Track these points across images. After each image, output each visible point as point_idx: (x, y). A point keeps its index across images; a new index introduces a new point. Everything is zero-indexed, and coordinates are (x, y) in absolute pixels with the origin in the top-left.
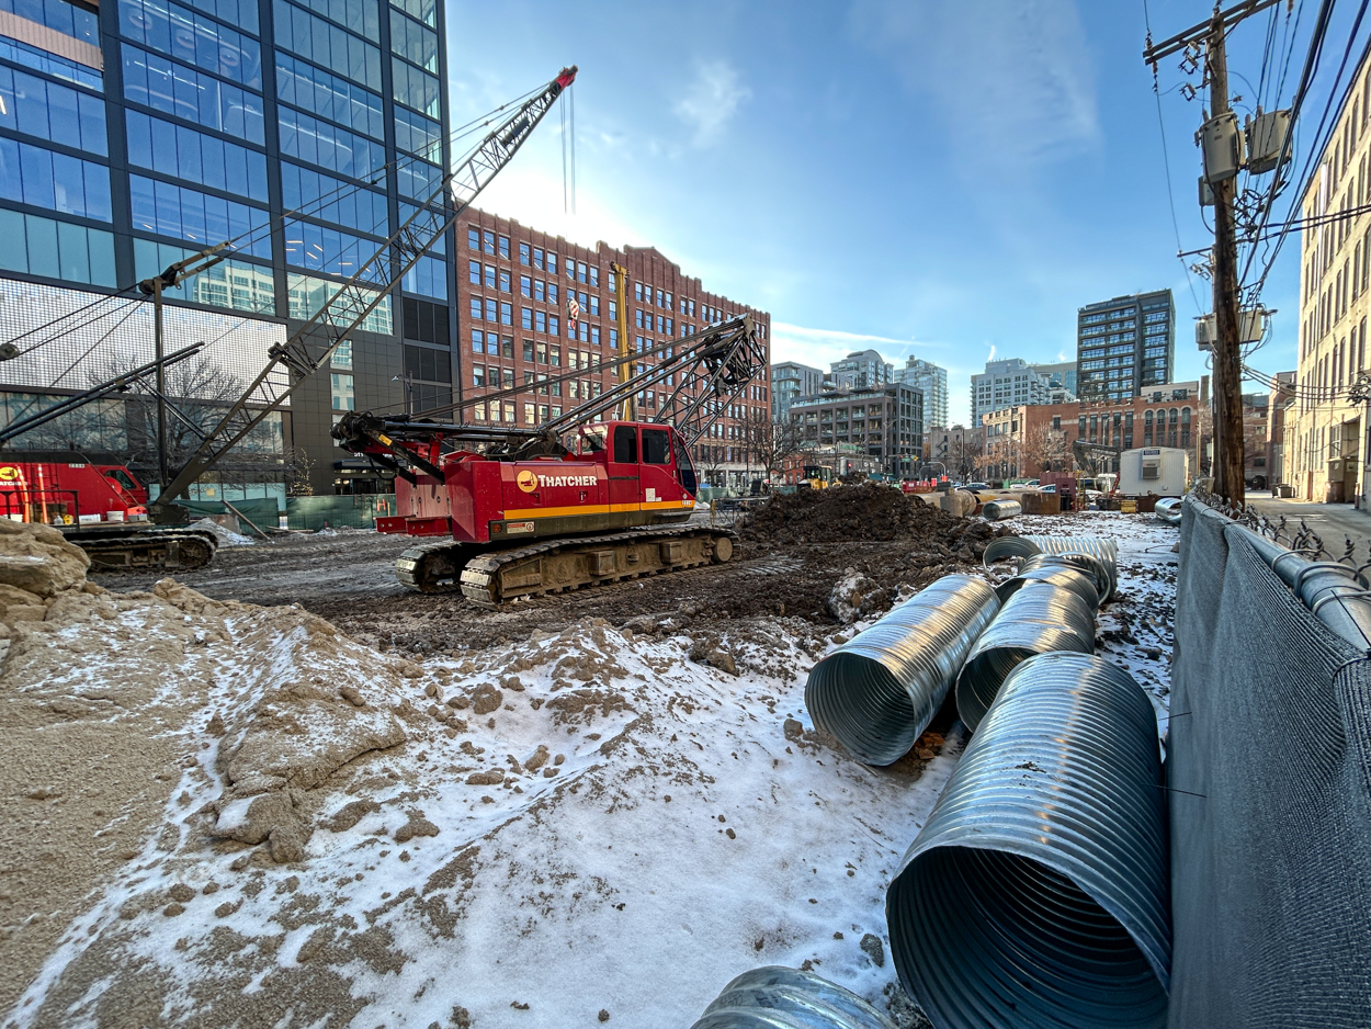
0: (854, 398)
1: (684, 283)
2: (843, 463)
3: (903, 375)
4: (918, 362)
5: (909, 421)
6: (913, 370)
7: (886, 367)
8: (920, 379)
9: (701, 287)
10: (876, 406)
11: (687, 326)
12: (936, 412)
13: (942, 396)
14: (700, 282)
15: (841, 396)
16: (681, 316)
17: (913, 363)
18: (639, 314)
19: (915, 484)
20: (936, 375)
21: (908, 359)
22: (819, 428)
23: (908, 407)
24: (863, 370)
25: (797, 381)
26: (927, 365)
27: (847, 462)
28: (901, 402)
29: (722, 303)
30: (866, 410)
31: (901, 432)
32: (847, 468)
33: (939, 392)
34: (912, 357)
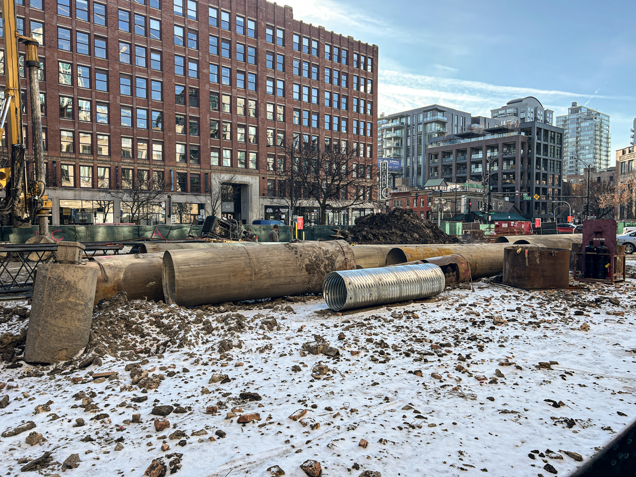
0: (489, 137)
1: (270, 10)
2: (463, 201)
3: (565, 121)
4: (580, 108)
5: (546, 161)
6: (575, 116)
7: (545, 112)
8: (583, 125)
9: (292, 15)
10: (509, 145)
11: (274, 55)
12: (597, 156)
13: (604, 140)
14: (291, 10)
15: (477, 136)
16: (267, 45)
17: (575, 109)
18: (213, 40)
19: (509, 225)
20: (598, 120)
21: (570, 106)
22: (454, 168)
23: (546, 146)
24: (522, 115)
25: (443, 124)
26: (589, 112)
27: (469, 201)
28: (536, 141)
29: (319, 33)
30: (500, 149)
31: (535, 171)
32: (468, 206)
33: (601, 136)
34: (574, 104)
